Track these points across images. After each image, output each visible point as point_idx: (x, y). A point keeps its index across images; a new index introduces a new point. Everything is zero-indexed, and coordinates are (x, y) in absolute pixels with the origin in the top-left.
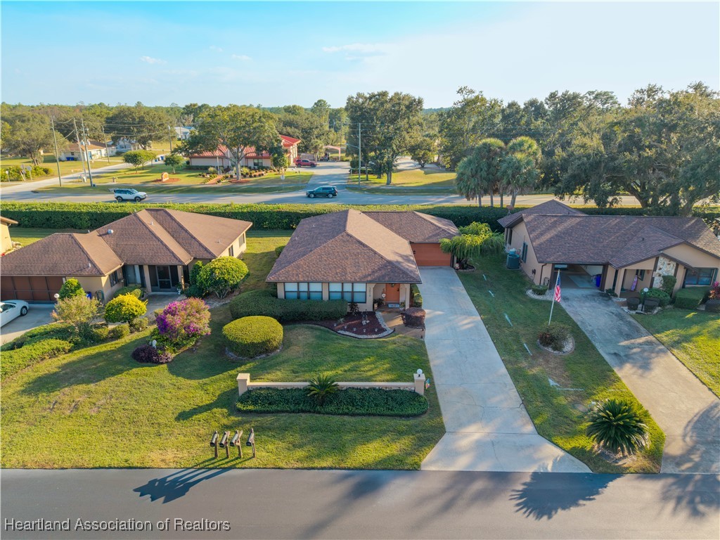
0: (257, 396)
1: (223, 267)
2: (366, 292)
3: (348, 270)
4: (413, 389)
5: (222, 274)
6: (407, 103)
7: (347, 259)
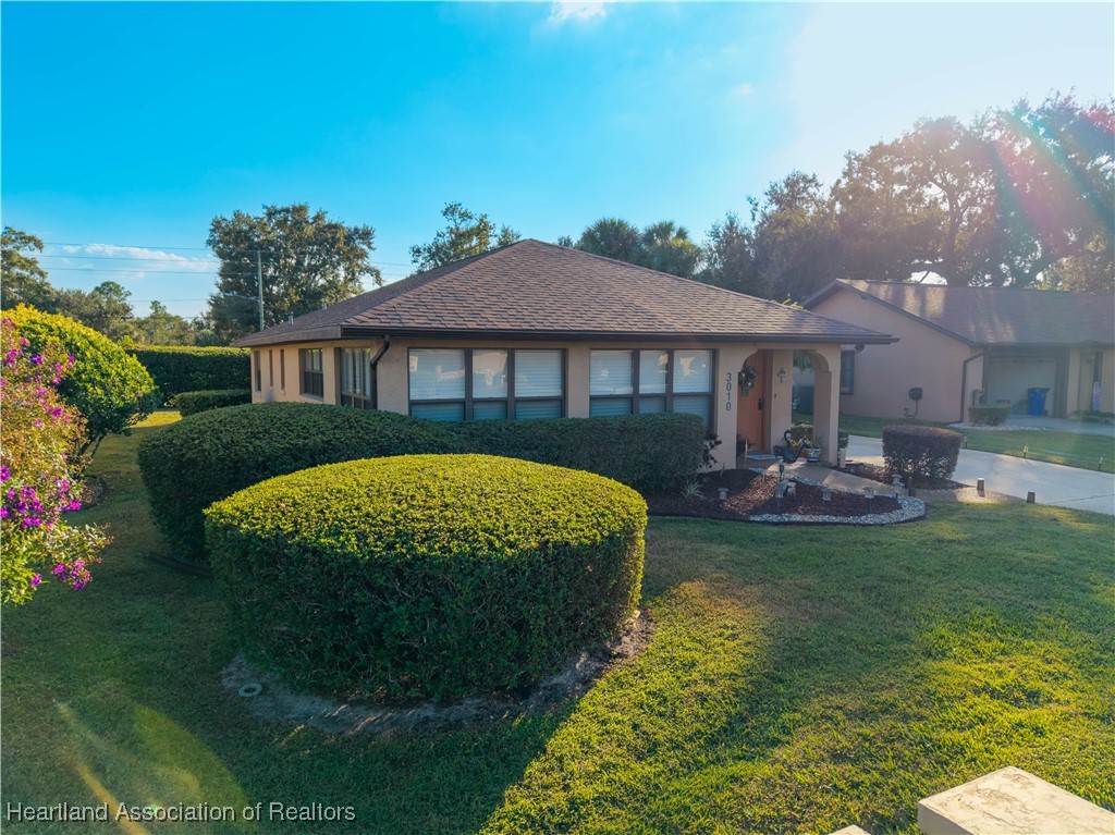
2: (710, 397)
6: (347, 233)
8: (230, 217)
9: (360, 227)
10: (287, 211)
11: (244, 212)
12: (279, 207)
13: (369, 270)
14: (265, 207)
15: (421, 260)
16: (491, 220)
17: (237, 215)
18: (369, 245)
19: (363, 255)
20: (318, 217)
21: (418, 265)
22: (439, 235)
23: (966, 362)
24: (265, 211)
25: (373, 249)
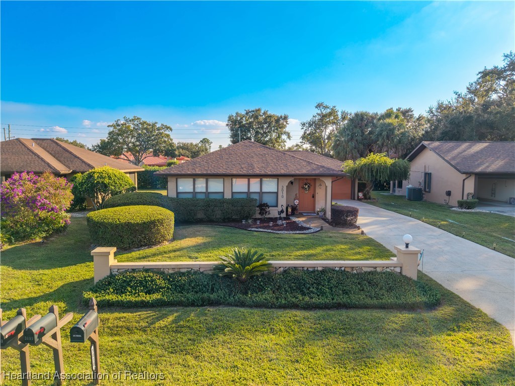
0: (125, 281)
1: (104, 172)
2: (277, 193)
3: (255, 165)
4: (398, 270)
5: (102, 177)
6: (276, 118)
7: (253, 157)
8: (234, 115)
9: (283, 115)
10: (253, 111)
11: (239, 112)
12: (250, 110)
13: (285, 133)
14: (245, 110)
15: (305, 128)
16: (337, 108)
17: (237, 114)
18: (286, 122)
19: (284, 127)
20: (264, 113)
21: (303, 130)
22: (314, 117)
23: (464, 180)
24: (245, 112)
25: (288, 124)
